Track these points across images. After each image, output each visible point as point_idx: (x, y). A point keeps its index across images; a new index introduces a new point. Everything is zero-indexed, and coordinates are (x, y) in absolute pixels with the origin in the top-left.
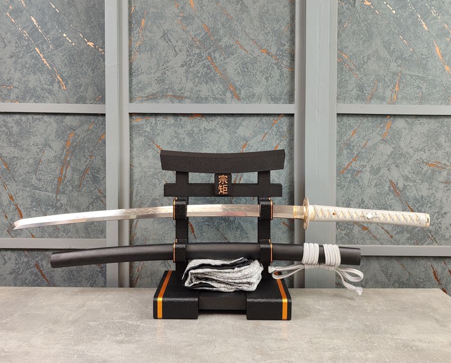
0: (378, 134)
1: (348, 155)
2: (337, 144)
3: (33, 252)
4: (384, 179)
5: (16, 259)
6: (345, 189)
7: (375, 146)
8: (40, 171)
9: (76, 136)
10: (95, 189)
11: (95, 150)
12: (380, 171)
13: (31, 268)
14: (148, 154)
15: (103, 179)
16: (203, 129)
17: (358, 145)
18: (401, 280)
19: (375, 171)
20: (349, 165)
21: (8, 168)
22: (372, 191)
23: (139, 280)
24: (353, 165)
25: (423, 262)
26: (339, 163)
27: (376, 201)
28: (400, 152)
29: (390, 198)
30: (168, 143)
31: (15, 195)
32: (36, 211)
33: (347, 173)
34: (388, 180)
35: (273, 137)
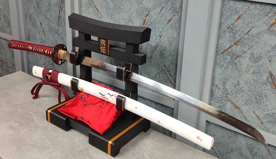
0: (264, 23)
1: (230, 38)
4: (264, 68)
6: (223, 68)
7: (259, 35)
8: (51, 10)
12: (260, 60)
14: (90, 11)
17: (241, 30)
19: (256, 59)
20: (230, 47)
21: (38, 6)
22: (248, 76)
24: (234, 48)
27: (252, 87)
29: (267, 88)
30: (101, 5)
31: (42, 23)
33: (227, 55)
34: (267, 71)
35: (168, 11)
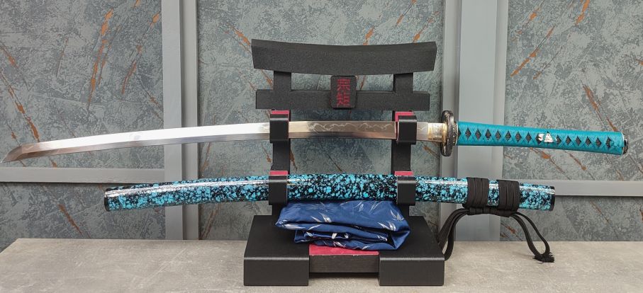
0: (569, 17)
1: (524, 48)
2: (508, 33)
3: (56, 188)
4: (576, 84)
5: (31, 198)
6: (518, 99)
7: (564, 36)
8: (63, 69)
9: (116, 17)
10: (146, 96)
11: (145, 38)
12: (570, 72)
13: (53, 211)
14: (224, 45)
15: (157, 81)
16: (307, 8)
17: (539, 33)
18: (595, 230)
19: (564, 72)
20: (525, 62)
21: (14, 64)
22: (558, 101)
23: (212, 228)
24: (531, 62)
25: (628, 204)
26: (510, 60)
27: (563, 116)
28: (602, 45)
29: (584, 112)
30: (255, 29)
31: (26, 105)
32: (58, 127)
33: (522, 75)
34: (582, 86)
35: (413, 20)
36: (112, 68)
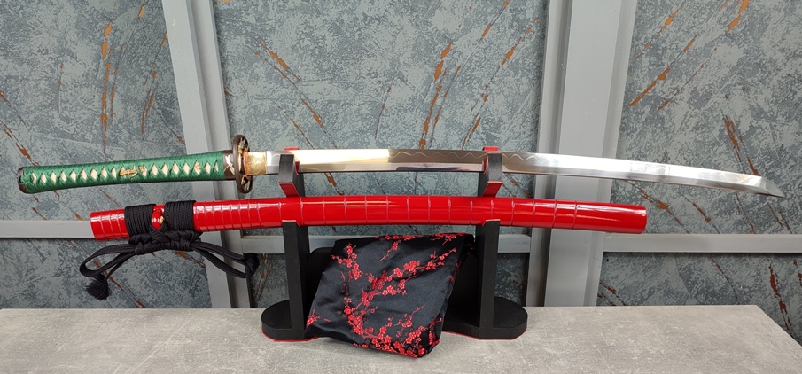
1: (651, 68)
2: (632, 46)
4: (715, 114)
5: (60, 254)
6: (635, 135)
7: (708, 49)
8: (65, 102)
9: (117, 33)
10: (171, 135)
11: (159, 60)
12: (708, 100)
14: (257, 71)
17: (674, 46)
18: (711, 289)
19: (700, 99)
20: (649, 87)
21: (4, 98)
22: (686, 138)
24: (658, 87)
25: (756, 260)
26: (630, 85)
28: (758, 61)
29: (719, 151)
31: (30, 148)
33: (645, 106)
35: (505, 31)
36: (124, 101)
